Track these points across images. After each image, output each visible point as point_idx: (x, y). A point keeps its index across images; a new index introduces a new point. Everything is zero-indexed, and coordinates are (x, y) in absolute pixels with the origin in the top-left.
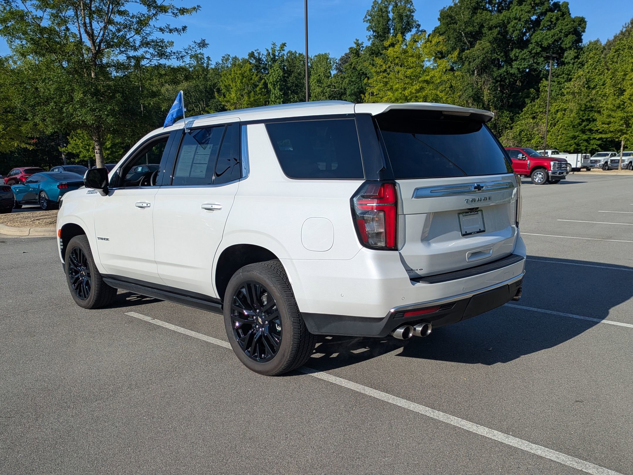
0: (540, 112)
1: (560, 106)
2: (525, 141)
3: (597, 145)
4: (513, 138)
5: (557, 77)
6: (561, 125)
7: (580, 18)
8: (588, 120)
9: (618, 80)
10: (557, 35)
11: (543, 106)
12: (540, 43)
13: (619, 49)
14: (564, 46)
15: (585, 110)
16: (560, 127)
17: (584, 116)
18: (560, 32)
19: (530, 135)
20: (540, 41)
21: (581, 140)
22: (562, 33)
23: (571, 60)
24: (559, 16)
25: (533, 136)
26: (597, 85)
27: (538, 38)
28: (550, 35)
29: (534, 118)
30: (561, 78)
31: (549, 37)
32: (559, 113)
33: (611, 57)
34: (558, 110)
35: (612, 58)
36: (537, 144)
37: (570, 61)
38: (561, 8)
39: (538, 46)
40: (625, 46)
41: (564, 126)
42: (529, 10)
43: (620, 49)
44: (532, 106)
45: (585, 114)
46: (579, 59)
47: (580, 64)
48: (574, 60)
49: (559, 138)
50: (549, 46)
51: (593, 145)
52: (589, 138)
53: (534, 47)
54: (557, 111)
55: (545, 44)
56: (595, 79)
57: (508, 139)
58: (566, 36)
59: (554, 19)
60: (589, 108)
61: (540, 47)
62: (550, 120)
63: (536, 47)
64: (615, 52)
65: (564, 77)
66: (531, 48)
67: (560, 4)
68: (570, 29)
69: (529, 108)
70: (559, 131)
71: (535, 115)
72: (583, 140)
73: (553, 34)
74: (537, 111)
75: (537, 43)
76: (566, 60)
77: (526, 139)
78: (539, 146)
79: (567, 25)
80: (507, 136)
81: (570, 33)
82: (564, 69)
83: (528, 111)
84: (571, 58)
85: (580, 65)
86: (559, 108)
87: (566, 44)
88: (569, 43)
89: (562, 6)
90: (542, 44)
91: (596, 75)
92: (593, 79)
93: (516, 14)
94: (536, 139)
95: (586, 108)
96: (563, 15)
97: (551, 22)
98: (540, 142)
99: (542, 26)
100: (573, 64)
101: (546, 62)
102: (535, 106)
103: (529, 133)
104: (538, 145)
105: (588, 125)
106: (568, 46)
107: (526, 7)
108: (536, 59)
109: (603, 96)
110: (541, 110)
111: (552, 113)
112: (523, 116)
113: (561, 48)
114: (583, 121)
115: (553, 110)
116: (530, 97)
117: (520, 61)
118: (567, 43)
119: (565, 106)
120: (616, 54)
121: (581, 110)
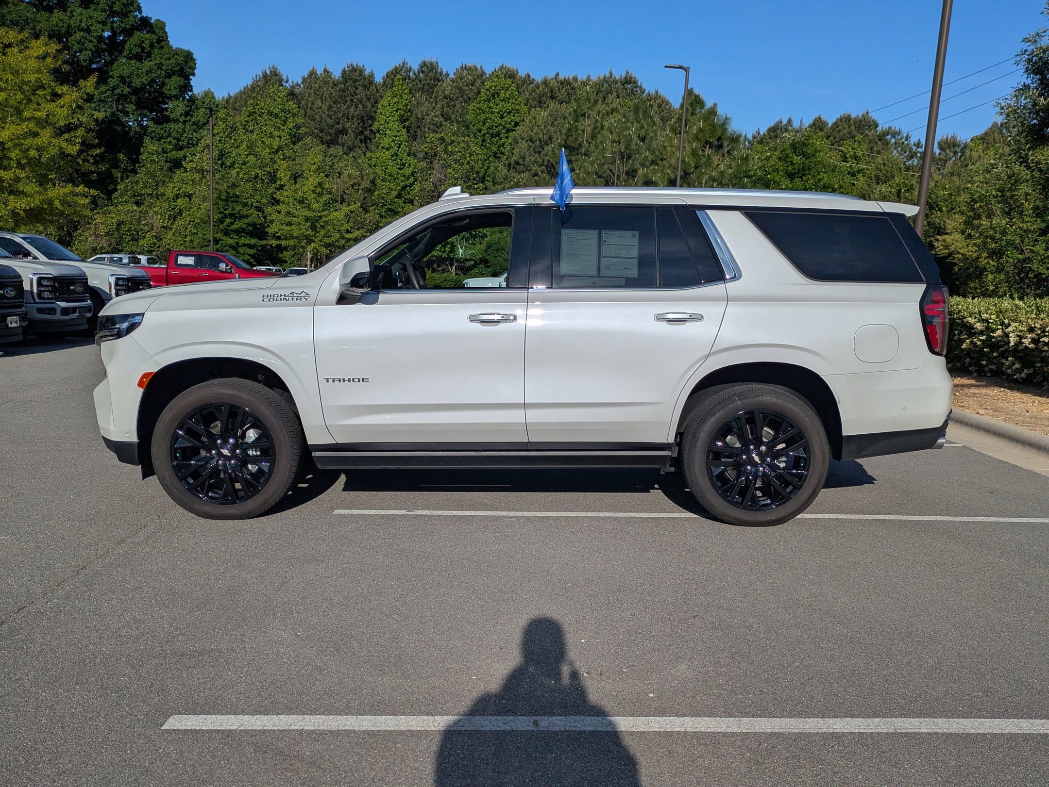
0: (149, 195)
1: (180, 188)
2: (129, 241)
3: (249, 255)
4: (107, 234)
5: (159, 140)
6: (188, 219)
7: (186, 51)
8: (232, 215)
9: (265, 159)
10: (156, 72)
11: (152, 186)
12: (128, 80)
13: (253, 112)
14: (168, 92)
15: (226, 200)
16: (187, 222)
17: (226, 209)
18: (159, 68)
19: (135, 231)
20: (128, 77)
21: (226, 246)
22: (161, 69)
23: (181, 116)
24: (155, 41)
25: (140, 233)
26: (234, 162)
27: (123, 70)
28: (144, 70)
29: (138, 203)
30: (165, 142)
31: (142, 73)
32: (180, 200)
33: (244, 123)
34: (179, 194)
35: (245, 125)
36: (150, 247)
37: (178, 117)
38: (155, 29)
39: (124, 84)
40: (262, 109)
41: (193, 221)
42: (104, 19)
43: (255, 113)
44: (132, 183)
45: (228, 206)
46: (192, 116)
47: (195, 125)
48: (185, 117)
49: (188, 239)
50: (143, 88)
51: (243, 254)
52: (238, 243)
53: (118, 85)
54: (177, 196)
55: (137, 82)
56: (231, 152)
57: (97, 236)
58: (169, 76)
59: (146, 44)
60: (231, 197)
61: (129, 87)
62: (167, 209)
63: (121, 85)
64: (249, 116)
65: (170, 142)
66: (112, 84)
67: (152, 21)
68: (174, 67)
69: (127, 186)
70: (186, 228)
71: (139, 198)
72: (229, 247)
73: (148, 69)
74: (143, 192)
75: (122, 79)
76: (172, 116)
77: (129, 238)
78: (154, 251)
79: (169, 59)
80: (95, 230)
81: (174, 73)
82: (171, 128)
83: (126, 191)
84: (180, 114)
85: (195, 127)
86: (180, 192)
87: (170, 90)
88: (175, 88)
89: (156, 25)
90: (131, 82)
91: (232, 147)
92: (228, 152)
93: (81, 22)
94: (148, 239)
95: (228, 197)
96: (159, 41)
97: (143, 48)
98: (155, 244)
99: (128, 52)
100: (185, 122)
101: (139, 112)
102: (137, 183)
103: (133, 228)
104: (152, 249)
105: (232, 224)
106: (173, 93)
107: (96, 13)
108: (122, 104)
109: (247, 180)
110: (150, 191)
111: (168, 198)
112: (118, 199)
113: (162, 94)
114: (226, 216)
115: (170, 194)
116: (120, 167)
117: (97, 104)
118: (172, 88)
119: (189, 189)
120: (250, 119)
121: (221, 199)
